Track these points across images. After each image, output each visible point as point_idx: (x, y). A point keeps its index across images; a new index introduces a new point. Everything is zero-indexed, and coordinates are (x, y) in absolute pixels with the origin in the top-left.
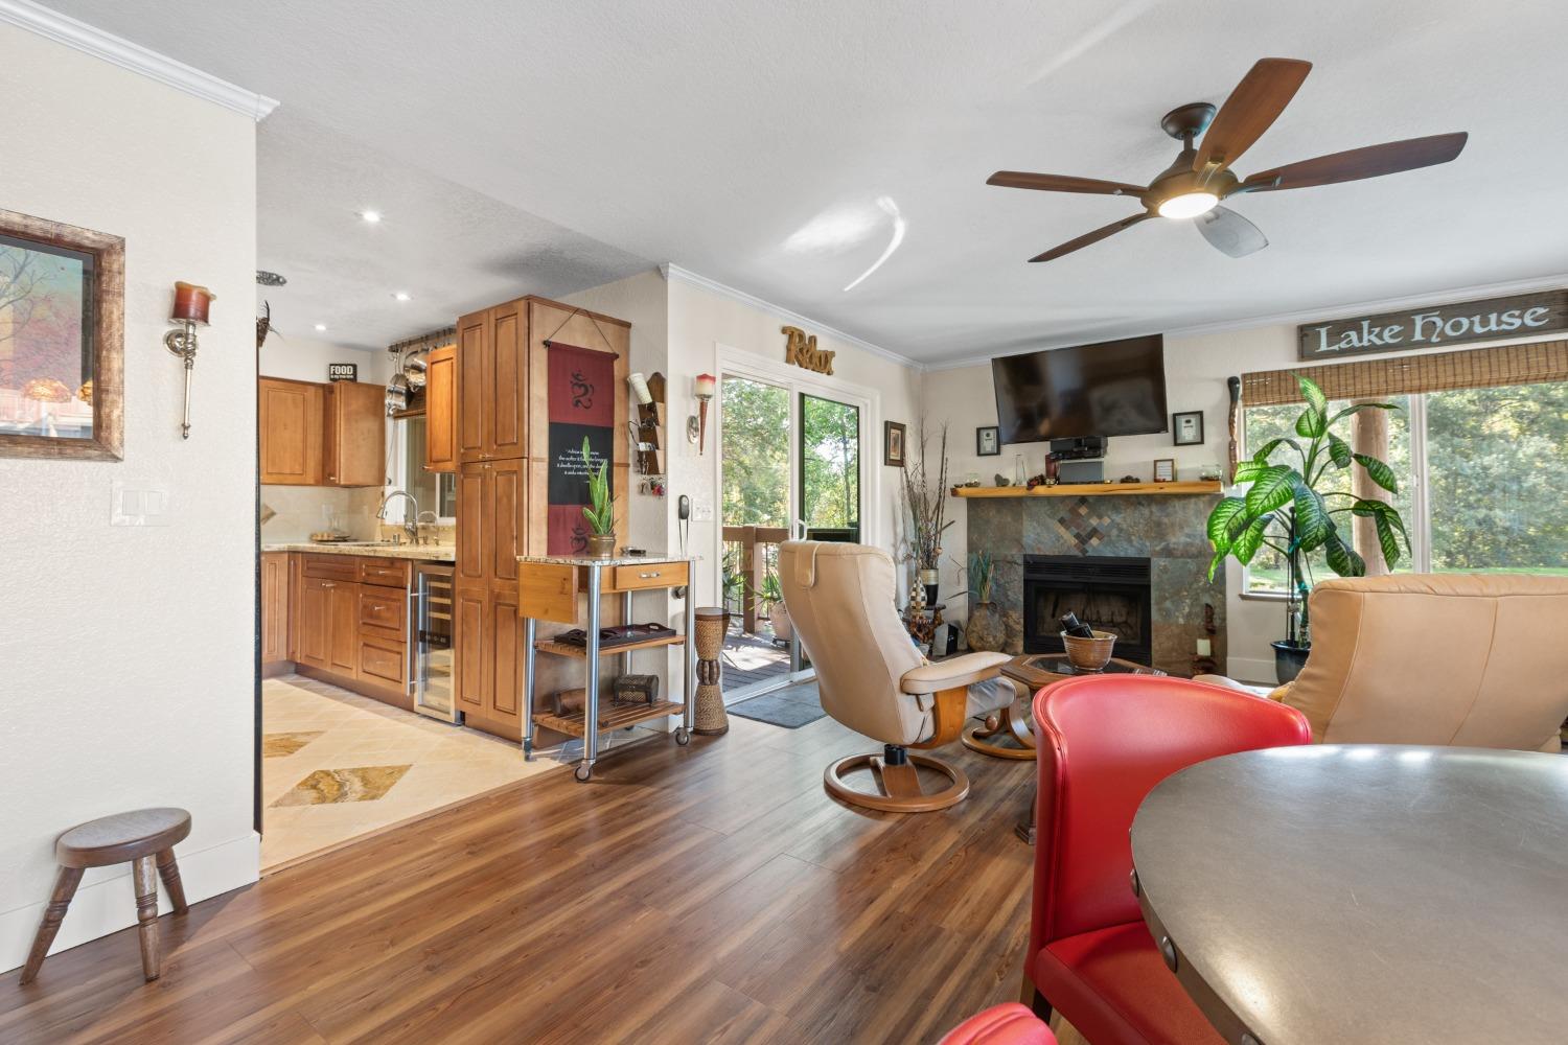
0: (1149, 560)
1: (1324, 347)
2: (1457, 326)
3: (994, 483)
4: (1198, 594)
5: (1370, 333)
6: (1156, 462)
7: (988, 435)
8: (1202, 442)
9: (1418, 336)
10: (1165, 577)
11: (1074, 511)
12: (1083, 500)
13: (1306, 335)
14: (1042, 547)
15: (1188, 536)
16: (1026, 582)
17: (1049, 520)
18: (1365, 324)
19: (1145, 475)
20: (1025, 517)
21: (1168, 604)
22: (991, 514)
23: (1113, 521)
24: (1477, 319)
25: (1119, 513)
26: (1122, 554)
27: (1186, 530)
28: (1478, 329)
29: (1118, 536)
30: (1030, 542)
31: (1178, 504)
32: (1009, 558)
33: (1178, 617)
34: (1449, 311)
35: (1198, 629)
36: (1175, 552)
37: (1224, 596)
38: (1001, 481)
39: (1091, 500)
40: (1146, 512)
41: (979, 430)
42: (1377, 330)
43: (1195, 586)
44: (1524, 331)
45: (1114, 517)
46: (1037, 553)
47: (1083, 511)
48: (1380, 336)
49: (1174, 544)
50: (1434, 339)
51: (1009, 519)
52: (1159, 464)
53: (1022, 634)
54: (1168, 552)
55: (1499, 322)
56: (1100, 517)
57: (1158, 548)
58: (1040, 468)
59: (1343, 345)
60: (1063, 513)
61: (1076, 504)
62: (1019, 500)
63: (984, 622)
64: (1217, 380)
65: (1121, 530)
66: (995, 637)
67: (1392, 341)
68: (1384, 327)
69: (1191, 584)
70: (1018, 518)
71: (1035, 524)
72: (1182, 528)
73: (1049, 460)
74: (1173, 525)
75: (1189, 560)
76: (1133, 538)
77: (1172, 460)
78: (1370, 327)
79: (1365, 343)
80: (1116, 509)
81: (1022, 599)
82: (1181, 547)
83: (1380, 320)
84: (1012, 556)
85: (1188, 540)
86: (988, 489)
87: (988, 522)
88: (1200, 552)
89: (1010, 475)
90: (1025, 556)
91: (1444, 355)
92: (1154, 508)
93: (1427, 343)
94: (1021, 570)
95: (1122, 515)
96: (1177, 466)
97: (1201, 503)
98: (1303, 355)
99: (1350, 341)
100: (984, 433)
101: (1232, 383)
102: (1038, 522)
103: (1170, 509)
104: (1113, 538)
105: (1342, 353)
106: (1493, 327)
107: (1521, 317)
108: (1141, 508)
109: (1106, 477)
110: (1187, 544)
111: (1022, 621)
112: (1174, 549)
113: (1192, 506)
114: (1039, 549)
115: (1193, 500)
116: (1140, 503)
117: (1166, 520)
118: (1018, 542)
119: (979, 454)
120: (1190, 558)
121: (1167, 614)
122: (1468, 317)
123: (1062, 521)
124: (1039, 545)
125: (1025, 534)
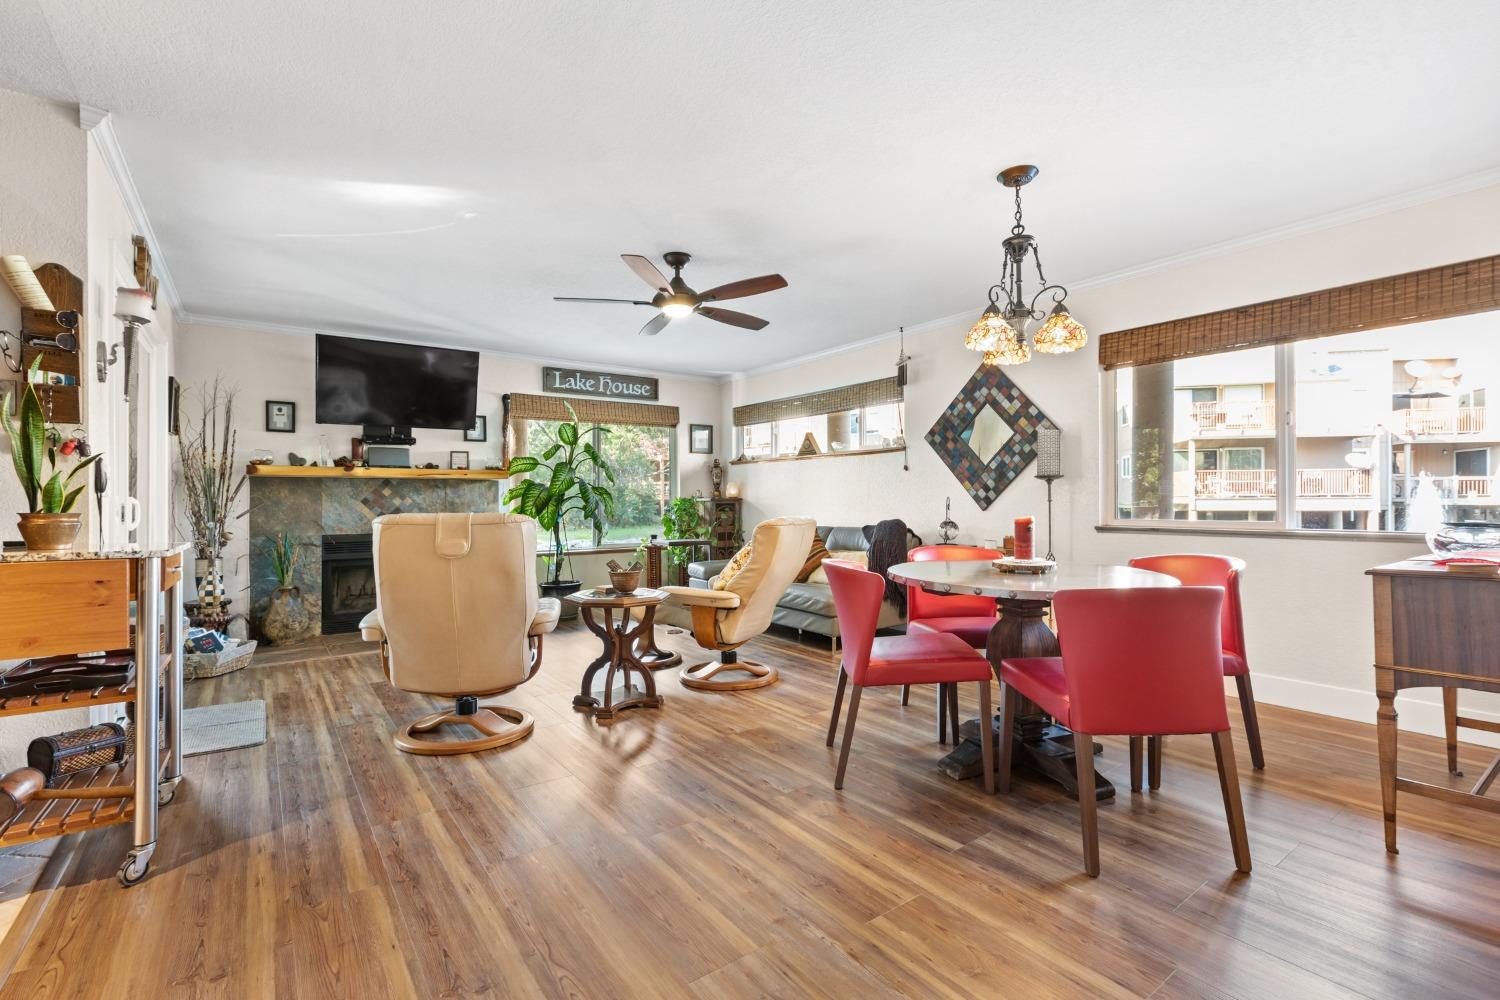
1: (557, 385)
2: (617, 387)
3: (286, 462)
5: (580, 381)
6: (452, 452)
7: (280, 410)
8: (485, 440)
9: (601, 390)
11: (376, 492)
12: (387, 482)
13: (548, 372)
14: (343, 526)
16: (325, 563)
17: (351, 501)
18: (578, 375)
19: (443, 463)
20: (324, 498)
22: (283, 495)
23: (414, 501)
24: (625, 385)
25: (419, 494)
27: (473, 508)
28: (626, 392)
30: (330, 523)
31: (466, 488)
32: (306, 541)
34: (616, 377)
38: (295, 460)
39: (394, 483)
41: (268, 403)
42: (583, 380)
44: (641, 397)
45: (415, 497)
46: (338, 533)
47: (387, 492)
48: (584, 384)
50: (608, 393)
51: (306, 500)
52: (454, 454)
53: (320, 616)
55: (633, 390)
56: (403, 498)
58: (345, 450)
59: (567, 386)
60: (367, 494)
61: (380, 486)
62: (319, 481)
63: (288, 609)
64: (494, 394)
66: (300, 623)
67: (590, 389)
68: (587, 379)
70: (317, 498)
71: (336, 504)
72: (469, 507)
73: (356, 443)
74: (462, 504)
77: (467, 452)
78: (581, 378)
79: (578, 387)
80: (417, 491)
81: (320, 581)
83: (587, 375)
84: (309, 538)
86: (281, 468)
87: (278, 503)
89: (308, 454)
90: (325, 538)
91: (611, 402)
92: (448, 491)
93: (604, 394)
94: (319, 552)
95: (422, 496)
96: (471, 458)
97: (483, 487)
98: (546, 387)
99: (570, 385)
100: (275, 408)
101: (505, 398)
102: (340, 503)
103: (461, 492)
105: (567, 391)
106: (631, 391)
107: (641, 389)
108: (438, 490)
109: (412, 462)
111: (320, 603)
113: (477, 489)
114: (341, 530)
115: (478, 485)
116: (437, 487)
117: (457, 501)
118: (317, 524)
119: (268, 429)
122: (622, 383)
123: (365, 502)
124: (340, 526)
125: (324, 514)
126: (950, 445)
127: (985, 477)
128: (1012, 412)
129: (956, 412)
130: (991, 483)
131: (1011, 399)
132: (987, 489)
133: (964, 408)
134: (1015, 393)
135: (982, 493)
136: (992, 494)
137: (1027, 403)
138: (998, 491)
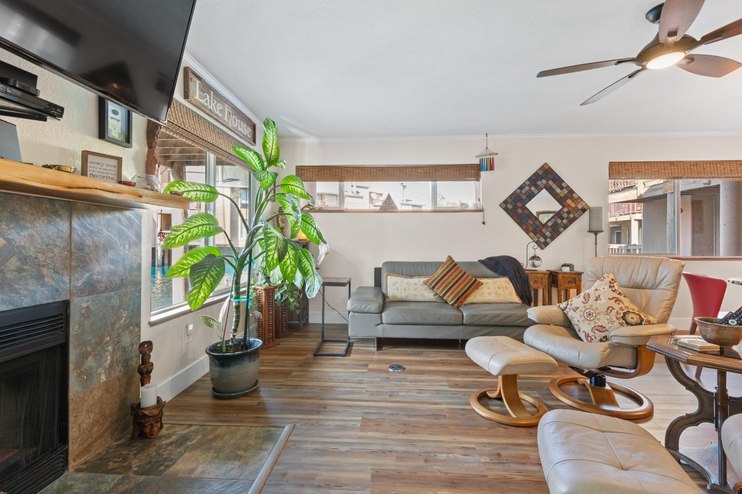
0: (66, 304)
1: (197, 97)
2: (235, 122)
4: (119, 335)
6: (85, 152)
8: (127, 144)
10: (87, 323)
13: (191, 76)
15: (112, 262)
18: (212, 92)
21: (90, 362)
24: (239, 122)
25: (24, 228)
26: (26, 302)
27: (111, 255)
28: (239, 129)
29: (20, 270)
33: (100, 373)
34: (233, 109)
35: (119, 380)
36: (98, 285)
37: (140, 328)
40: (63, 225)
42: (215, 102)
43: (117, 326)
44: (246, 138)
45: (13, 234)
48: (216, 107)
49: (99, 273)
50: (229, 125)
52: (90, 158)
54: (91, 288)
57: (79, 283)
65: (24, 260)
67: (219, 114)
68: (218, 101)
69: (113, 324)
72: (105, 251)
74: (96, 245)
75: (112, 293)
76: (45, 271)
78: (214, 97)
79: (212, 108)
82: (105, 278)
83: (217, 95)
85: (112, 267)
88: (122, 281)
92: (76, 224)
95: (25, 233)
99: (206, 102)
104: (9, 276)
106: (242, 130)
107: (247, 129)
108: (58, 220)
109: (23, 153)
110: (112, 273)
112: (98, 281)
116: (56, 214)
117: (88, 239)
120: (113, 290)
121: (88, 376)
122: (238, 118)
126: (520, 211)
127: (544, 230)
128: (562, 195)
129: (524, 191)
130: (548, 234)
131: (562, 188)
132: (545, 237)
133: (530, 190)
134: (563, 185)
135: (542, 240)
136: (548, 240)
137: (571, 192)
138: (553, 238)
